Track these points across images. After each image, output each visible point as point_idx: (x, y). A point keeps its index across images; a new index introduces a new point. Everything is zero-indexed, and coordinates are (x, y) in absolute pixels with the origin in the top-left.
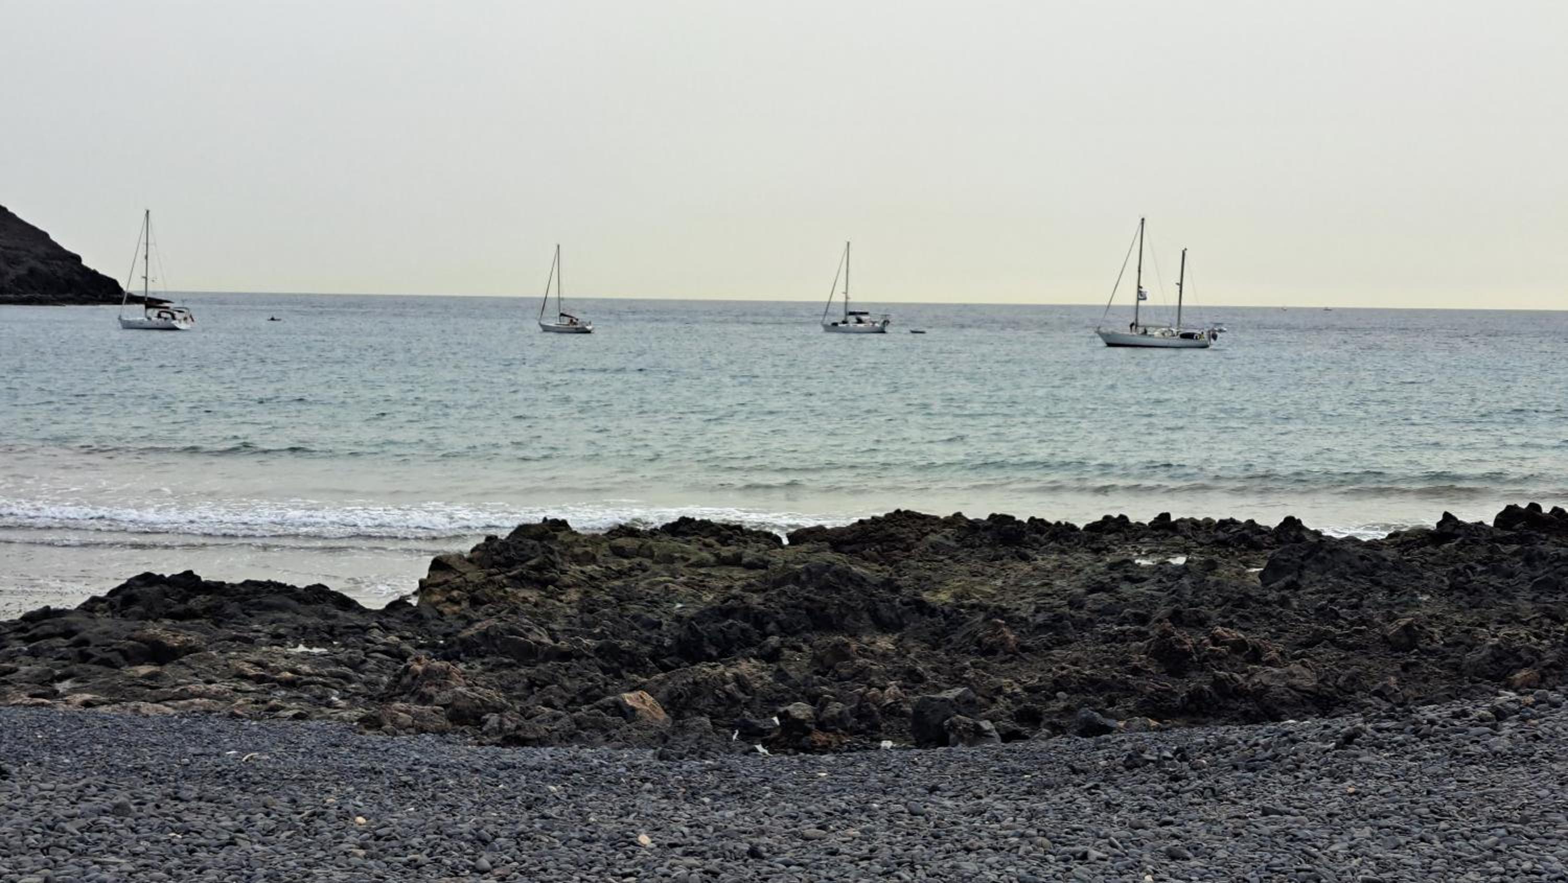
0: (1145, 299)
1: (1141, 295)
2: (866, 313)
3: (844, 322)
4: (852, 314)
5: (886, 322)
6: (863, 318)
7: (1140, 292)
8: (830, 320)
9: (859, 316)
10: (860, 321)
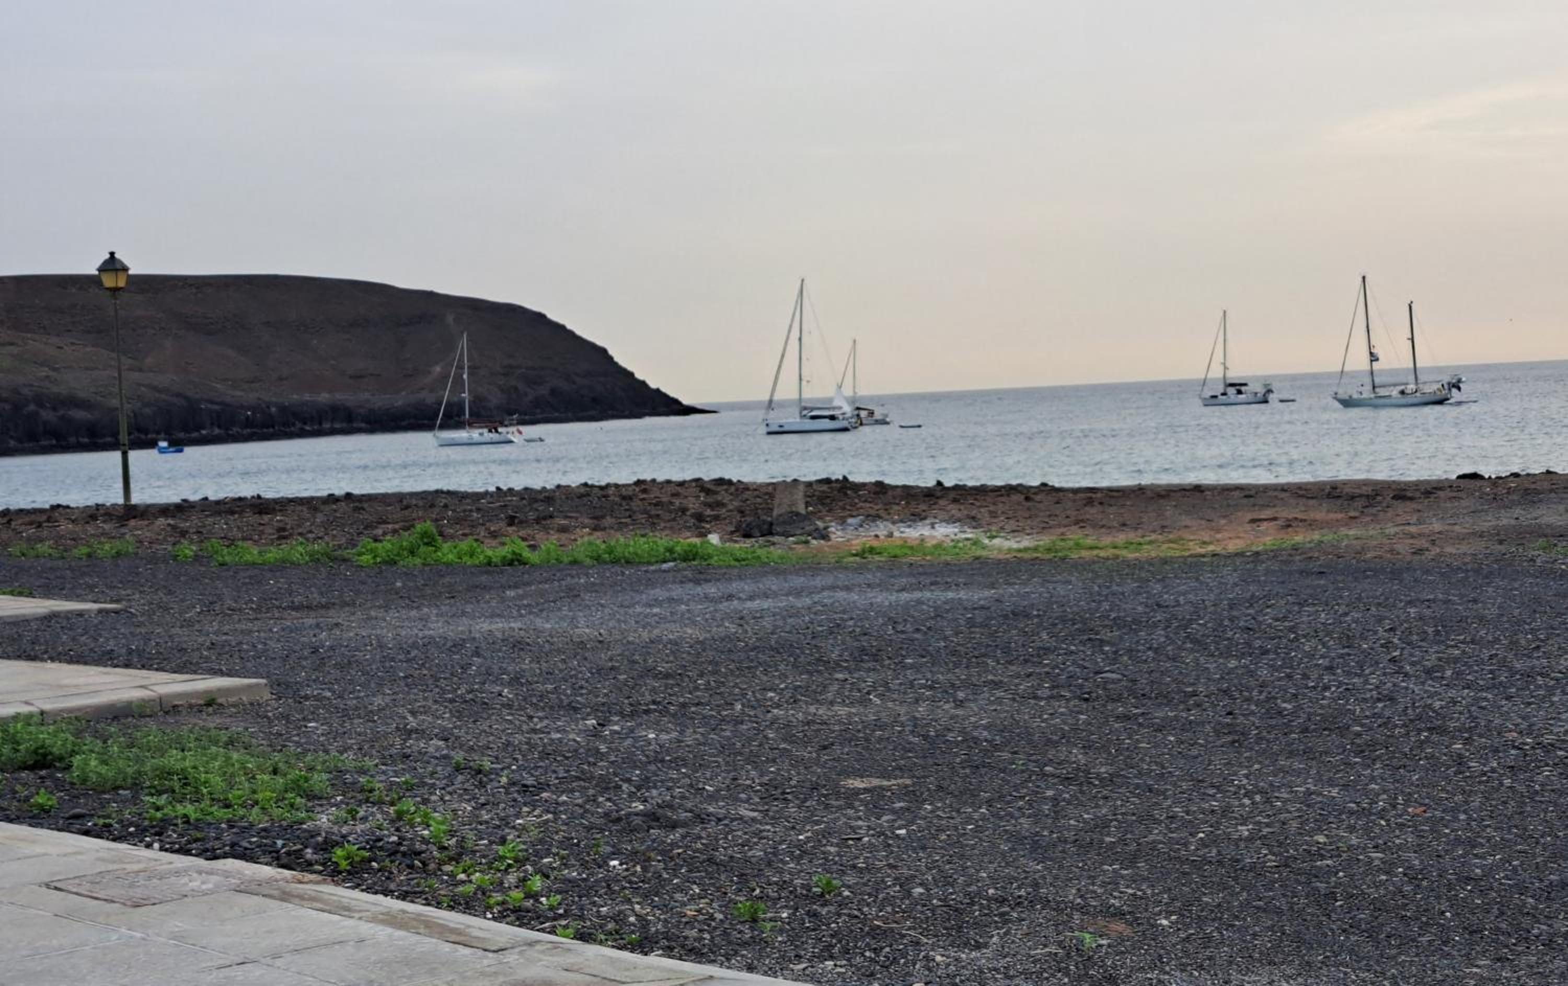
0: (1377, 360)
1: (1373, 358)
2: (1245, 385)
3: (1224, 394)
4: (1232, 385)
5: (1270, 391)
6: (1243, 389)
7: (1371, 354)
8: (1208, 393)
9: (1239, 387)
10: (1239, 392)
